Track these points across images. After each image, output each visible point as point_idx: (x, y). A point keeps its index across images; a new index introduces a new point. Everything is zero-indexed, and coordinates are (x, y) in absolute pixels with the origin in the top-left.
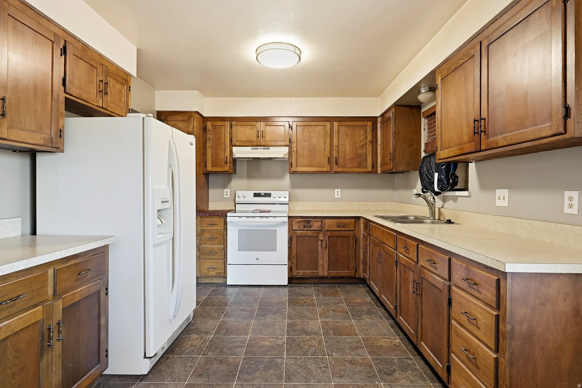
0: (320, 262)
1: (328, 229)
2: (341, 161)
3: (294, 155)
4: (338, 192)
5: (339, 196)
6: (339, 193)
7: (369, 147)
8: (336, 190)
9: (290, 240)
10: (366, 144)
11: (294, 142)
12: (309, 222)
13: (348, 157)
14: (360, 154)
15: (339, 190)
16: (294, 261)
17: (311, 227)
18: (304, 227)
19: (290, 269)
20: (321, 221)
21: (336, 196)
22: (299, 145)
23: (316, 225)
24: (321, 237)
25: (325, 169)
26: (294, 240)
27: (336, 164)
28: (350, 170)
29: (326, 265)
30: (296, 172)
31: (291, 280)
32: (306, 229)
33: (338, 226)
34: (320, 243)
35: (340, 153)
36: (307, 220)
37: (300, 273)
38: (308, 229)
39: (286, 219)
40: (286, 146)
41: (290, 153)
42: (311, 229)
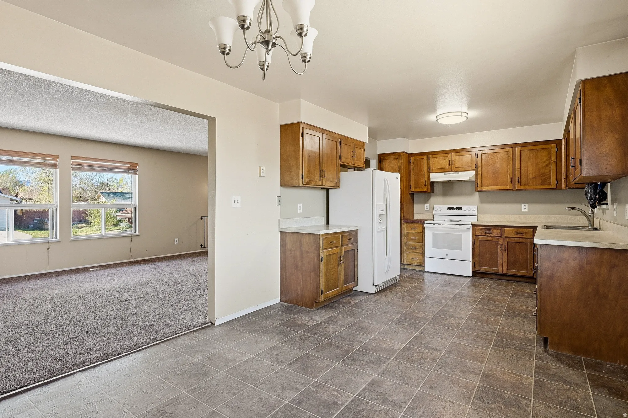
0: (500, 261)
1: (507, 236)
2: (523, 180)
3: (479, 177)
4: (525, 206)
5: (526, 210)
6: (527, 207)
7: (553, 167)
8: (523, 205)
9: (473, 243)
10: (550, 164)
11: (479, 167)
12: (489, 230)
13: (530, 177)
14: (544, 173)
15: (526, 205)
16: (477, 259)
17: (491, 234)
18: (485, 233)
19: (473, 265)
20: (501, 229)
21: (523, 210)
22: (484, 169)
23: (496, 232)
24: (501, 242)
25: (508, 187)
26: (477, 243)
27: (519, 182)
28: (532, 187)
29: (505, 265)
30: (481, 190)
31: (475, 274)
32: (487, 235)
33: (516, 234)
34: (499, 246)
35: (522, 173)
36: (487, 228)
37: (482, 269)
38: (489, 235)
39: (470, 227)
40: (472, 170)
41: (476, 175)
42: (492, 235)
